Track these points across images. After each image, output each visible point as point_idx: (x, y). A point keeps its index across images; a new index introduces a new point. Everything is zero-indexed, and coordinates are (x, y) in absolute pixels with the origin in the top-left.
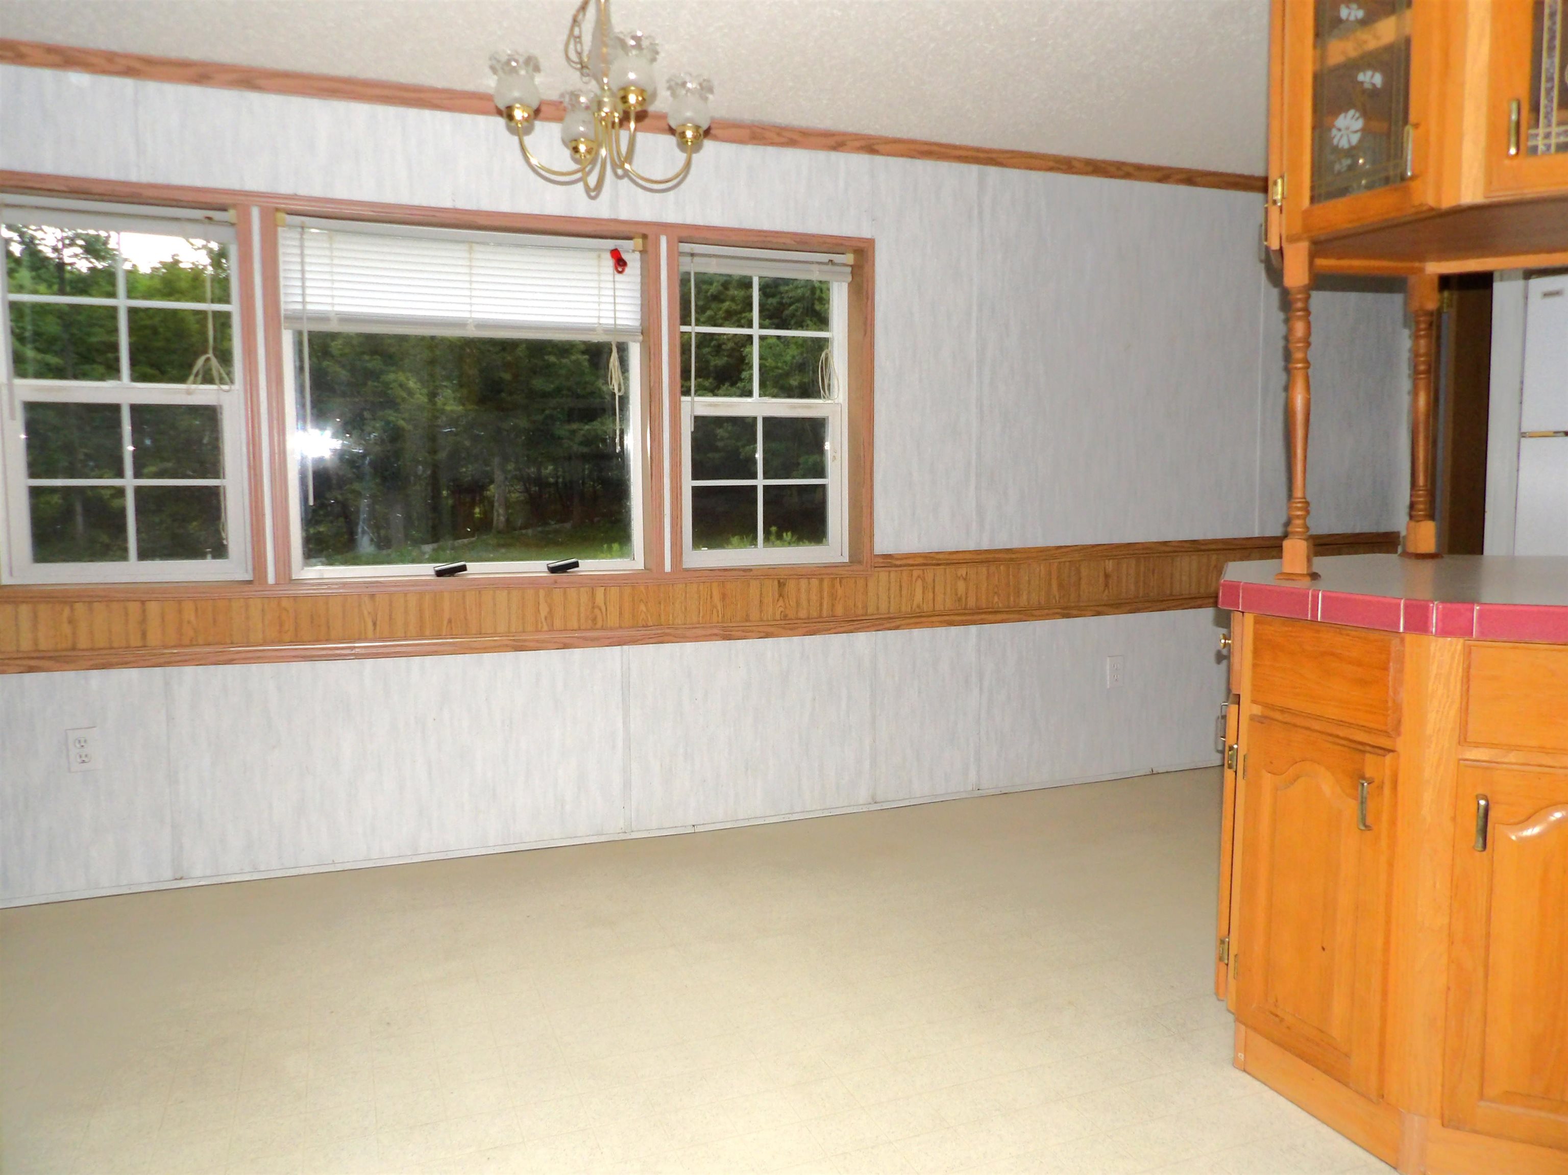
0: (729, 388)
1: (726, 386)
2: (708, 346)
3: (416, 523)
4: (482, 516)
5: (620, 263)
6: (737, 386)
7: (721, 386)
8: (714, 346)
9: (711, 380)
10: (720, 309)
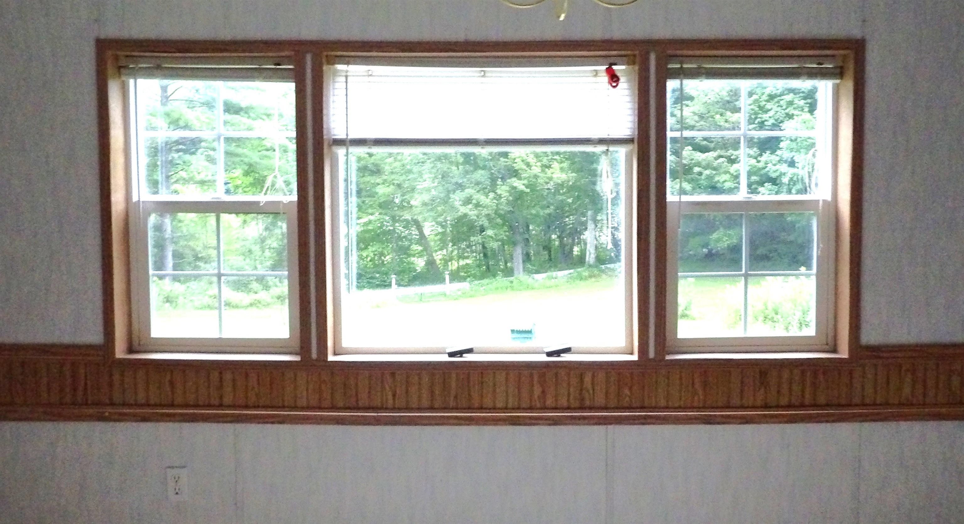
0: (770, 155)
1: (767, 154)
2: (754, 123)
3: (533, 258)
4: (579, 254)
5: (614, 78)
6: (776, 153)
7: (763, 154)
8: (759, 123)
9: (755, 149)
10: (763, 94)
